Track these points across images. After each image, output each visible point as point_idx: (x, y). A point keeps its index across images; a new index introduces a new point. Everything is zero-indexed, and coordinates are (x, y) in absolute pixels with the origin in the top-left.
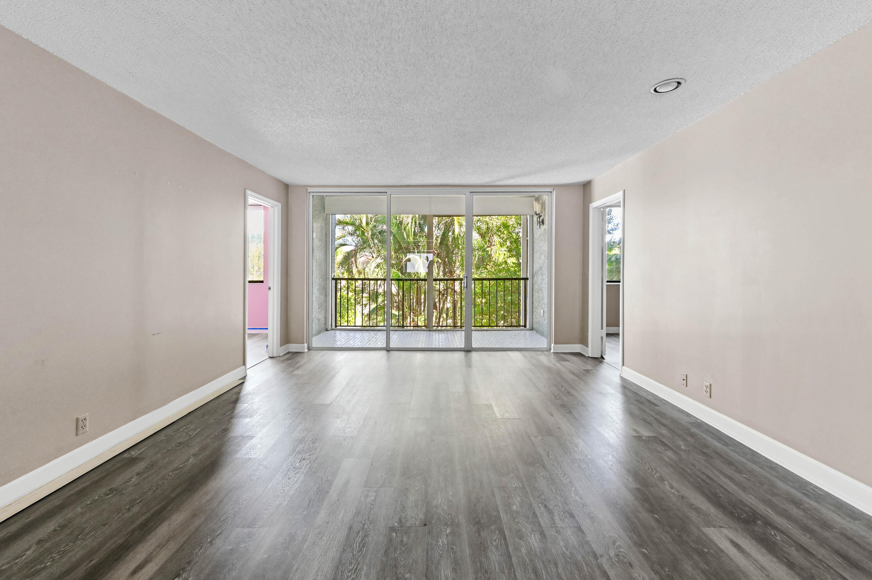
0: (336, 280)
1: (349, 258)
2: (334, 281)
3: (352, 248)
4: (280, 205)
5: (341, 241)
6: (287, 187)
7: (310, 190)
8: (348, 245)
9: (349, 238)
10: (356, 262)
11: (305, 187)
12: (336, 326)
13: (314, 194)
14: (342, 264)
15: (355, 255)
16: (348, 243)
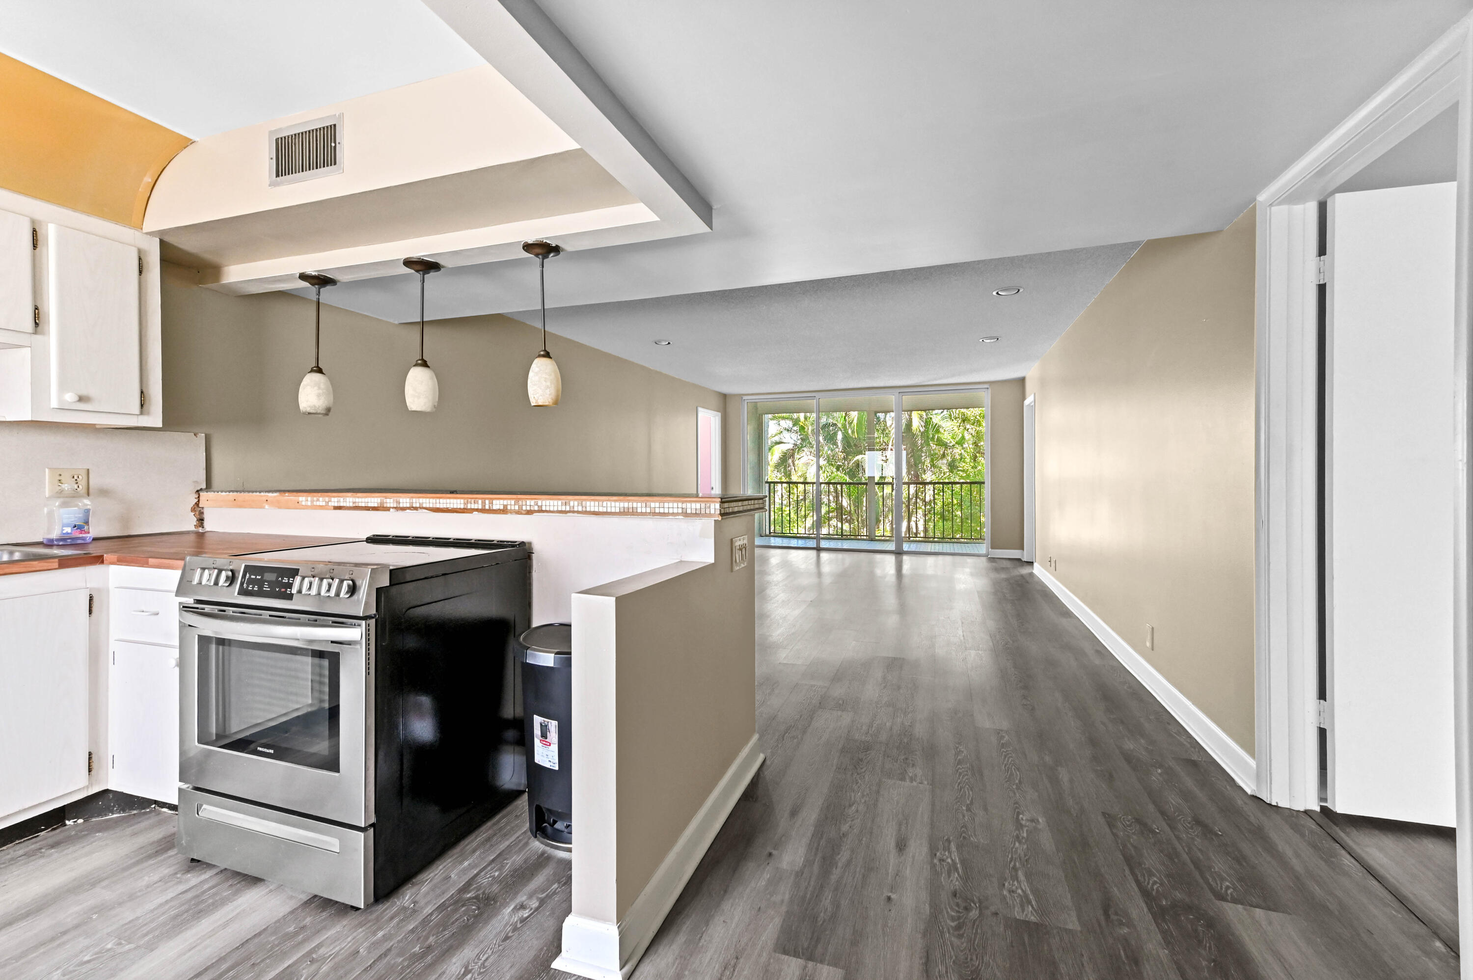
0: (770, 483)
1: (785, 460)
2: (767, 485)
3: (791, 446)
4: (719, 414)
5: (777, 439)
6: (725, 397)
7: (745, 398)
8: (785, 443)
9: (786, 434)
10: (794, 464)
11: (741, 396)
12: (770, 533)
13: (748, 401)
14: (777, 466)
15: (793, 456)
16: (784, 440)
